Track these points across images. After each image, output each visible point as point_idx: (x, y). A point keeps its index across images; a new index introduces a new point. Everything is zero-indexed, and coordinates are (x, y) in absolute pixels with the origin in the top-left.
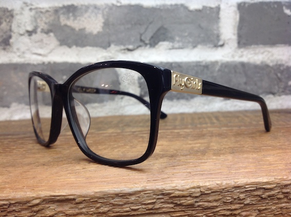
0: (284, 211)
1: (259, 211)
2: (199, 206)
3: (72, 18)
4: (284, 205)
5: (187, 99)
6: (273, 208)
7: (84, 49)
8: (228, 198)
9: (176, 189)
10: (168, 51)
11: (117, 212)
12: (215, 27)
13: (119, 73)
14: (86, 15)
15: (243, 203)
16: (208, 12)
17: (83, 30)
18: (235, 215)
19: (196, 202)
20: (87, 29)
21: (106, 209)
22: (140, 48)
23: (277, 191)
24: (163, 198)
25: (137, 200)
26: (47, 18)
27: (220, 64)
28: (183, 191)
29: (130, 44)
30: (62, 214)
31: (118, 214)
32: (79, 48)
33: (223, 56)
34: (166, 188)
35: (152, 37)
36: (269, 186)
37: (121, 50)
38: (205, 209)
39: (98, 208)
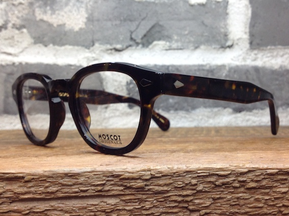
0: (242, 202)
1: (214, 199)
2: (149, 190)
3: (50, 12)
4: (240, 195)
5: (187, 110)
6: (229, 197)
7: (63, 48)
8: (179, 183)
9: (126, 171)
10: (164, 52)
11: (65, 193)
12: (222, 24)
13: (104, 77)
14: (67, 9)
15: (194, 189)
16: (214, 6)
17: (62, 26)
18: (187, 202)
19: (146, 185)
20: (66, 25)
21: (55, 189)
22: (130, 48)
23: (231, 179)
24: (112, 180)
25: (86, 180)
26: (19, 12)
27: (227, 68)
28: (133, 173)
29: (118, 43)
30: (10, 193)
31: (67, 194)
32: (57, 47)
33: (232, 59)
34: (116, 170)
35: (145, 36)
36: (222, 173)
37: (108, 50)
38: (156, 194)
39: (47, 187)
